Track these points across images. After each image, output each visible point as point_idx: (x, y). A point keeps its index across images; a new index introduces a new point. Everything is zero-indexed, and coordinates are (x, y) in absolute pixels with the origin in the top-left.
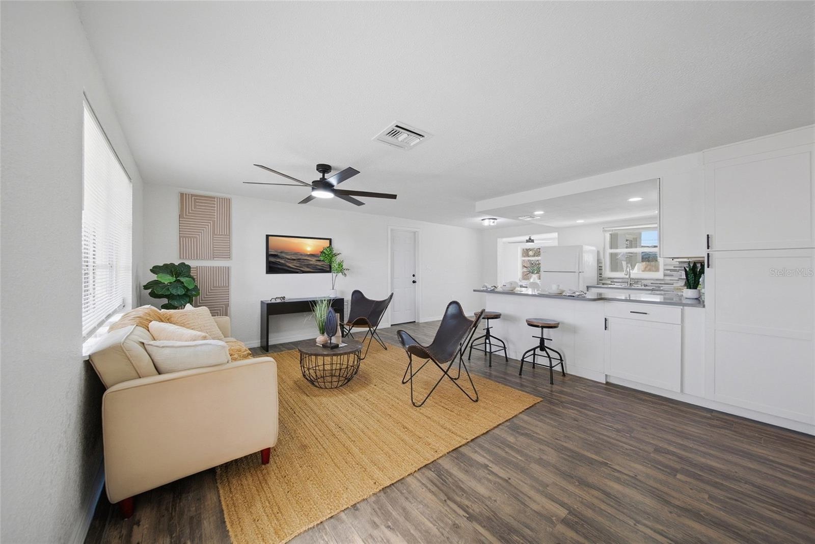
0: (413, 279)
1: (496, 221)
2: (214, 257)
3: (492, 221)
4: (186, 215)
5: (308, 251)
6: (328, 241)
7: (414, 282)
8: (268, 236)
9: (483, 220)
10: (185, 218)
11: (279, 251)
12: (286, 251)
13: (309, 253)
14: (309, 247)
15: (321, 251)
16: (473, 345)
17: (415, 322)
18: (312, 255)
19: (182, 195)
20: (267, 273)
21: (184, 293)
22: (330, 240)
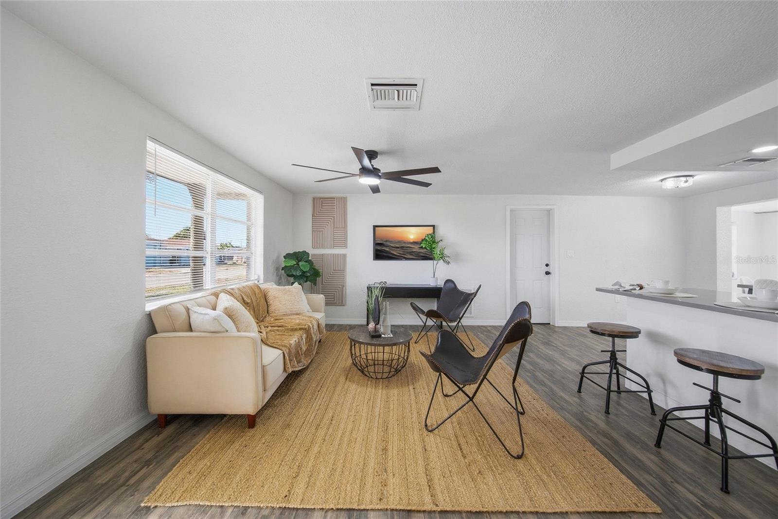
0: (547, 269)
1: (691, 180)
2: (333, 247)
3: (684, 179)
4: (316, 214)
5: (412, 239)
6: (432, 227)
7: (548, 273)
8: (375, 227)
9: (662, 180)
10: (316, 217)
11: (385, 240)
12: (390, 240)
13: (412, 241)
14: (412, 234)
15: (423, 238)
16: (586, 371)
17: (549, 324)
18: (415, 243)
19: (314, 198)
20: (374, 260)
21: (300, 274)
22: (434, 226)
